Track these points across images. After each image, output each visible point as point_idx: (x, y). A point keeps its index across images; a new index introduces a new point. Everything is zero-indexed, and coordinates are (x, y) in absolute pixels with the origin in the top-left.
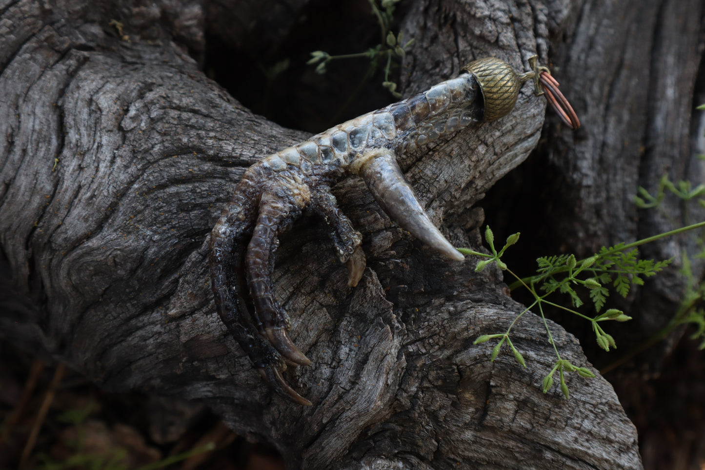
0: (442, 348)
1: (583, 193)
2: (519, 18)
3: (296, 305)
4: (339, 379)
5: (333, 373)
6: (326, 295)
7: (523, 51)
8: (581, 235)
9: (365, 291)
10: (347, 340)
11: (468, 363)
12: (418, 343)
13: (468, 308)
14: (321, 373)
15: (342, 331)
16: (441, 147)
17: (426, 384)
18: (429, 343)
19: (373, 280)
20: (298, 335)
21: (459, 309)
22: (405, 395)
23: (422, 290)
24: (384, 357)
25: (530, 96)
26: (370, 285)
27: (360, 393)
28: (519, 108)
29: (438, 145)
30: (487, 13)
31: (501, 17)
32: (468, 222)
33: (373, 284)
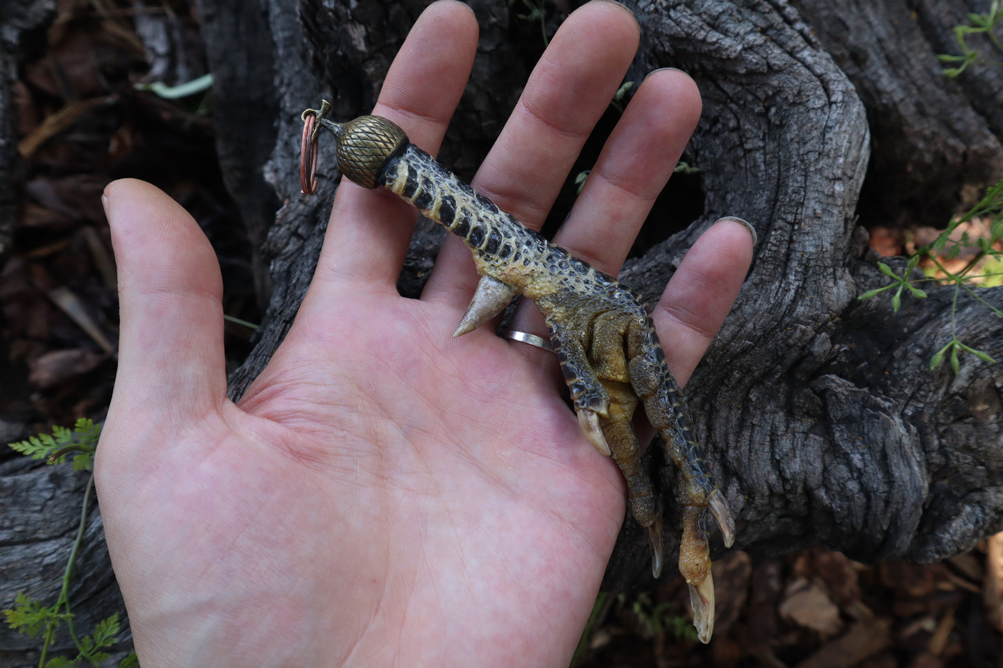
0: (935, 392)
1: (901, 108)
2: (768, 24)
3: (784, 450)
4: (873, 487)
5: (861, 484)
6: (801, 421)
7: (798, 55)
8: (921, 145)
9: (837, 397)
10: (852, 448)
11: (966, 384)
12: (911, 402)
13: (933, 340)
14: (851, 490)
15: (841, 443)
16: (801, 214)
17: (941, 429)
18: (922, 396)
19: (837, 383)
20: (806, 473)
21: (925, 346)
22: (934, 455)
23: (879, 353)
24: (900, 443)
25: (843, 99)
26: (839, 389)
27: (903, 488)
28: (843, 120)
29: (796, 214)
30: (739, 48)
31: (755, 40)
32: (857, 249)
33: (839, 386)
